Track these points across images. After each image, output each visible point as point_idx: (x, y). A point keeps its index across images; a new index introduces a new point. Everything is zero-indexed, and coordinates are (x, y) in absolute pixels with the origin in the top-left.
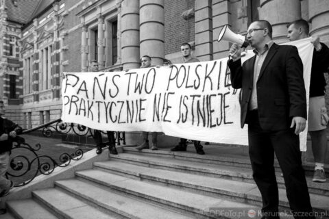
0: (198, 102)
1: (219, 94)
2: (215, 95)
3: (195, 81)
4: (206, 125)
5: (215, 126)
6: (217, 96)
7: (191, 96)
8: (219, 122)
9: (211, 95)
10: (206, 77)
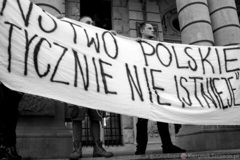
0: (202, 85)
1: (222, 78)
2: (218, 79)
3: (189, 62)
4: (219, 107)
5: (227, 107)
6: (221, 80)
7: (190, 78)
8: (230, 104)
9: (214, 79)
10: (203, 60)
